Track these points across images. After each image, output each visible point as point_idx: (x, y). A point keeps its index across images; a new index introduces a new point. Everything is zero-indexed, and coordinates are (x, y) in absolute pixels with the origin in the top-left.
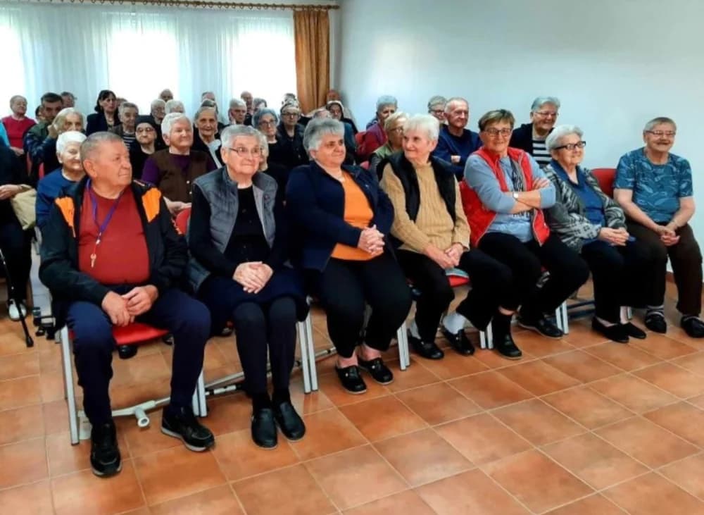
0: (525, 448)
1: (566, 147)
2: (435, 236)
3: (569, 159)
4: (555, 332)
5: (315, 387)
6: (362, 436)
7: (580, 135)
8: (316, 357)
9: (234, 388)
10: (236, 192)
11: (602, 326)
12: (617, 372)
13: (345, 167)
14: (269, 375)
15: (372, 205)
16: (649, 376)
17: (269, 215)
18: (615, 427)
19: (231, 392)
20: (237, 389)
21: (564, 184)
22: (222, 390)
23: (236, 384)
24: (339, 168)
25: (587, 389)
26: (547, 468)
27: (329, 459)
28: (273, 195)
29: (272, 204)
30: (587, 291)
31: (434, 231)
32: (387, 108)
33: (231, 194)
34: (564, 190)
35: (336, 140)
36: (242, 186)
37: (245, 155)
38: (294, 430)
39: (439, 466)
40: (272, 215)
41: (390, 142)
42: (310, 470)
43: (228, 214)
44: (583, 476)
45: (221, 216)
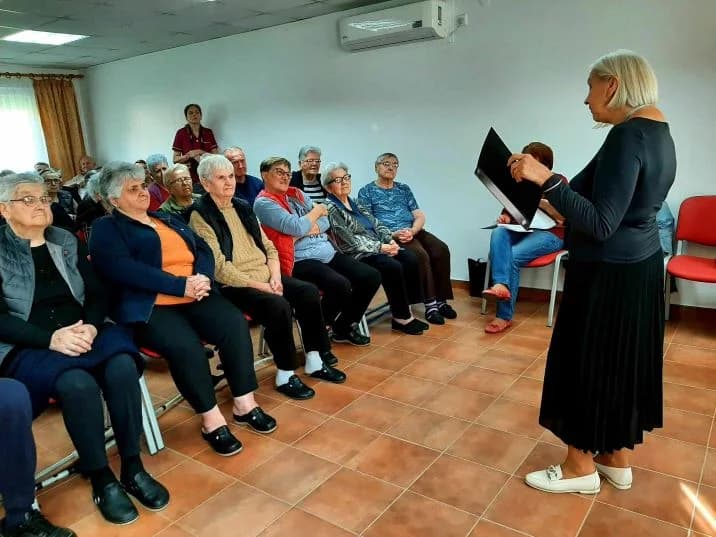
0: (375, 437)
1: (334, 180)
2: (253, 270)
3: (340, 192)
4: (364, 341)
5: (161, 445)
6: (227, 475)
7: (345, 169)
8: (156, 414)
9: (66, 473)
10: (29, 252)
11: (401, 325)
12: (417, 357)
13: (150, 213)
14: (110, 445)
15: (191, 248)
16: (439, 354)
17: (74, 272)
18: (432, 399)
19: (63, 479)
20: (70, 473)
21: (343, 212)
22: (53, 479)
23: (68, 468)
24: (145, 214)
25: (400, 376)
26: (397, 447)
27: (200, 511)
28: (74, 250)
29: (75, 259)
30: (380, 298)
31: (250, 266)
32: (158, 167)
33: (23, 255)
34: (346, 216)
35: (139, 183)
36: (34, 244)
37: (35, 206)
38: (156, 499)
39: (311, 477)
40: (77, 272)
41: (173, 196)
42: (184, 527)
43: (24, 278)
44: (427, 444)
45: (15, 281)
